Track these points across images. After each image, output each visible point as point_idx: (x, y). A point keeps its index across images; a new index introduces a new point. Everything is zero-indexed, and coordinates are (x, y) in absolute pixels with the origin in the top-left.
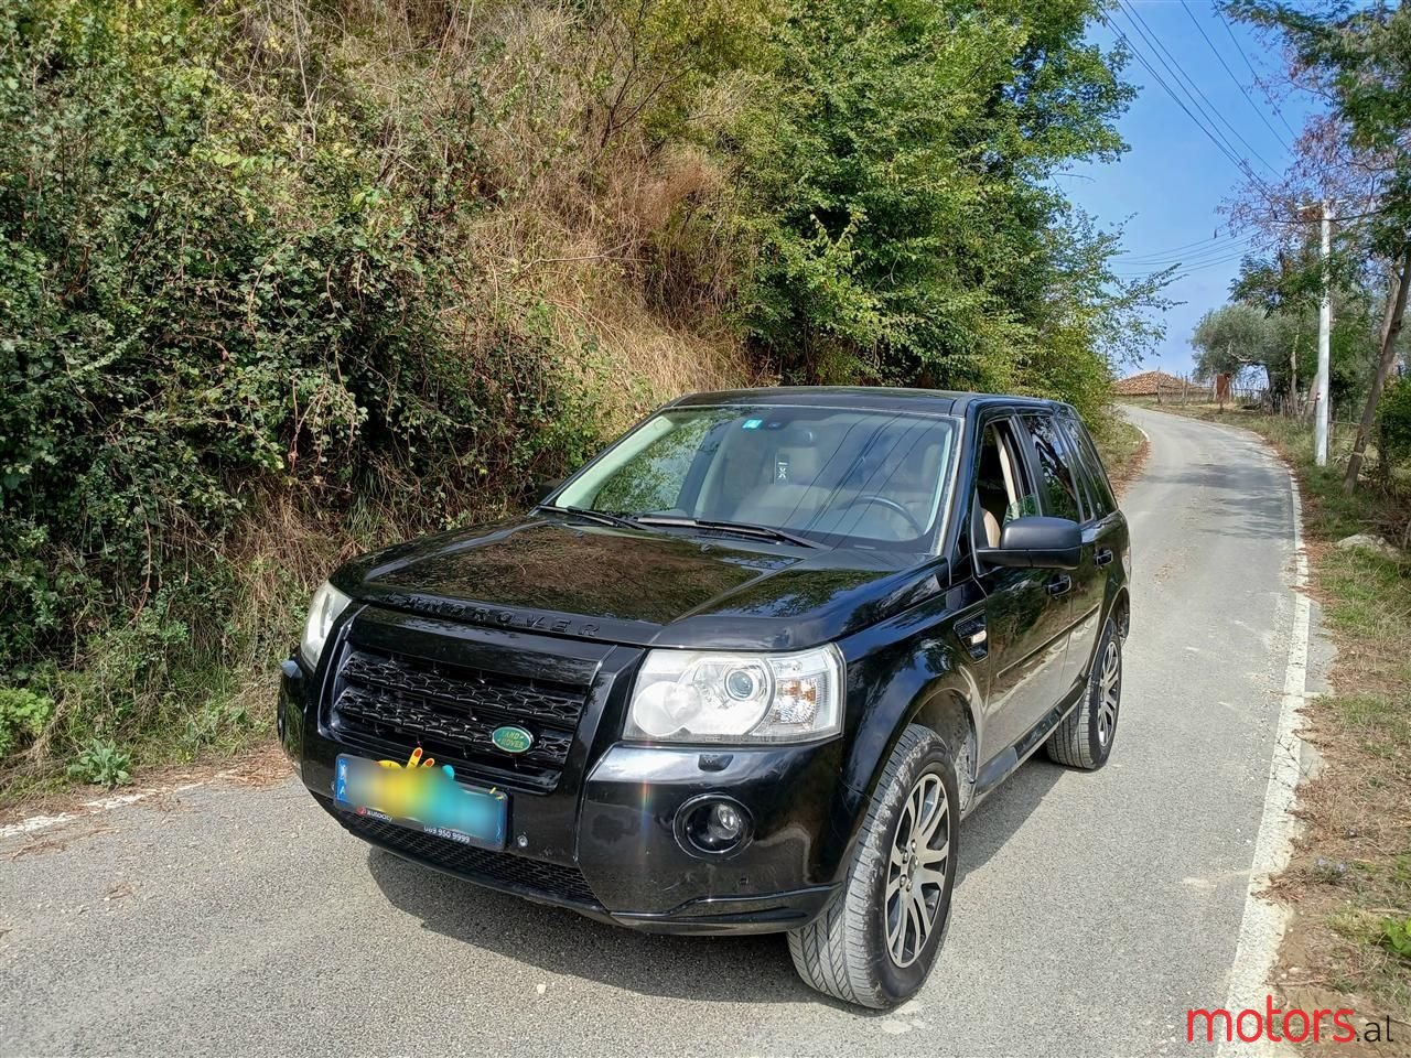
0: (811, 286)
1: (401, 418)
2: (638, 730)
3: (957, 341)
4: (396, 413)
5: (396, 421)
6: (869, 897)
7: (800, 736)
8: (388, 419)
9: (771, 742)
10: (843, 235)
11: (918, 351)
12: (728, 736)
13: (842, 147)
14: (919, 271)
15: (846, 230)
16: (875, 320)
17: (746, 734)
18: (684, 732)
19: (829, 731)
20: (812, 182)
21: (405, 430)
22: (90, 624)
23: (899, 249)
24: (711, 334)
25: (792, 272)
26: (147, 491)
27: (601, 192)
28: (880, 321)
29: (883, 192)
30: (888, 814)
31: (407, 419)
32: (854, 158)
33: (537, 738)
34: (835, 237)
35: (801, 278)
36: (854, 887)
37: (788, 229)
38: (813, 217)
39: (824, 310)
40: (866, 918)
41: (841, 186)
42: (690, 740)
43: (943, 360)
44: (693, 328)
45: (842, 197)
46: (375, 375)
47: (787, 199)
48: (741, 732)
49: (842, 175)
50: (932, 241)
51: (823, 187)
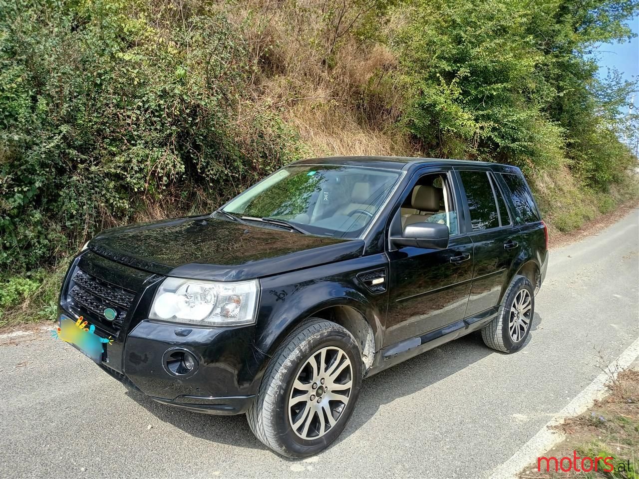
0: (437, 109)
1: (206, 170)
2: (155, 314)
3: (520, 135)
4: (203, 169)
5: (203, 172)
6: (274, 403)
7: (228, 323)
8: (199, 171)
9: (213, 325)
10: (452, 83)
11: (498, 140)
12: (193, 321)
13: (458, 40)
14: (501, 100)
15: (454, 81)
16: (472, 125)
17: (203, 320)
18: (174, 317)
19: (247, 321)
20: (441, 58)
21: (208, 176)
22: (63, 254)
23: (487, 90)
24: (389, 132)
25: (428, 101)
26: (90, 199)
27: (330, 68)
28: (475, 125)
29: (478, 62)
30: (289, 364)
31: (209, 171)
32: (464, 45)
33: (119, 314)
34: (448, 84)
35: (434, 105)
36: (267, 398)
37: (430, 82)
38: (438, 75)
39: (446, 120)
40: (272, 414)
41: (460, 59)
42: (177, 321)
43: (512, 145)
44: (381, 130)
45: (458, 65)
46: (193, 151)
47: (428, 67)
48: (200, 319)
49: (458, 54)
50: (508, 85)
51: (448, 60)
